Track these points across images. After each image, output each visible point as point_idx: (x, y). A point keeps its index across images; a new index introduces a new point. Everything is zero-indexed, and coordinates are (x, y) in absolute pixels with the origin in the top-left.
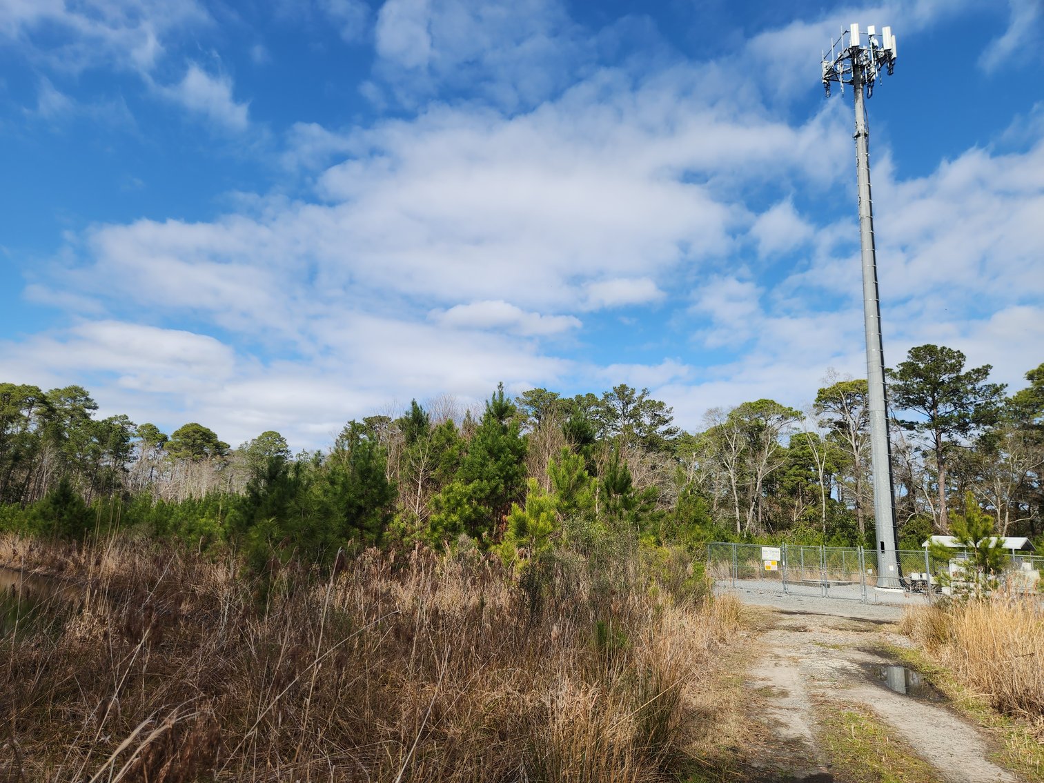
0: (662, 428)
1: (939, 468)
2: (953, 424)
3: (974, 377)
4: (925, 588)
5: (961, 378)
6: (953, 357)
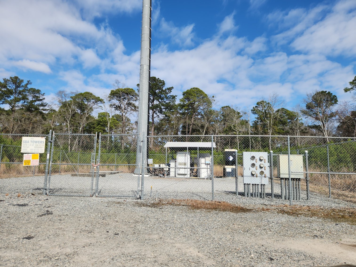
0: (38, 103)
1: (152, 125)
2: (158, 109)
3: (167, 91)
4: (161, 173)
5: (163, 91)
6: (161, 83)
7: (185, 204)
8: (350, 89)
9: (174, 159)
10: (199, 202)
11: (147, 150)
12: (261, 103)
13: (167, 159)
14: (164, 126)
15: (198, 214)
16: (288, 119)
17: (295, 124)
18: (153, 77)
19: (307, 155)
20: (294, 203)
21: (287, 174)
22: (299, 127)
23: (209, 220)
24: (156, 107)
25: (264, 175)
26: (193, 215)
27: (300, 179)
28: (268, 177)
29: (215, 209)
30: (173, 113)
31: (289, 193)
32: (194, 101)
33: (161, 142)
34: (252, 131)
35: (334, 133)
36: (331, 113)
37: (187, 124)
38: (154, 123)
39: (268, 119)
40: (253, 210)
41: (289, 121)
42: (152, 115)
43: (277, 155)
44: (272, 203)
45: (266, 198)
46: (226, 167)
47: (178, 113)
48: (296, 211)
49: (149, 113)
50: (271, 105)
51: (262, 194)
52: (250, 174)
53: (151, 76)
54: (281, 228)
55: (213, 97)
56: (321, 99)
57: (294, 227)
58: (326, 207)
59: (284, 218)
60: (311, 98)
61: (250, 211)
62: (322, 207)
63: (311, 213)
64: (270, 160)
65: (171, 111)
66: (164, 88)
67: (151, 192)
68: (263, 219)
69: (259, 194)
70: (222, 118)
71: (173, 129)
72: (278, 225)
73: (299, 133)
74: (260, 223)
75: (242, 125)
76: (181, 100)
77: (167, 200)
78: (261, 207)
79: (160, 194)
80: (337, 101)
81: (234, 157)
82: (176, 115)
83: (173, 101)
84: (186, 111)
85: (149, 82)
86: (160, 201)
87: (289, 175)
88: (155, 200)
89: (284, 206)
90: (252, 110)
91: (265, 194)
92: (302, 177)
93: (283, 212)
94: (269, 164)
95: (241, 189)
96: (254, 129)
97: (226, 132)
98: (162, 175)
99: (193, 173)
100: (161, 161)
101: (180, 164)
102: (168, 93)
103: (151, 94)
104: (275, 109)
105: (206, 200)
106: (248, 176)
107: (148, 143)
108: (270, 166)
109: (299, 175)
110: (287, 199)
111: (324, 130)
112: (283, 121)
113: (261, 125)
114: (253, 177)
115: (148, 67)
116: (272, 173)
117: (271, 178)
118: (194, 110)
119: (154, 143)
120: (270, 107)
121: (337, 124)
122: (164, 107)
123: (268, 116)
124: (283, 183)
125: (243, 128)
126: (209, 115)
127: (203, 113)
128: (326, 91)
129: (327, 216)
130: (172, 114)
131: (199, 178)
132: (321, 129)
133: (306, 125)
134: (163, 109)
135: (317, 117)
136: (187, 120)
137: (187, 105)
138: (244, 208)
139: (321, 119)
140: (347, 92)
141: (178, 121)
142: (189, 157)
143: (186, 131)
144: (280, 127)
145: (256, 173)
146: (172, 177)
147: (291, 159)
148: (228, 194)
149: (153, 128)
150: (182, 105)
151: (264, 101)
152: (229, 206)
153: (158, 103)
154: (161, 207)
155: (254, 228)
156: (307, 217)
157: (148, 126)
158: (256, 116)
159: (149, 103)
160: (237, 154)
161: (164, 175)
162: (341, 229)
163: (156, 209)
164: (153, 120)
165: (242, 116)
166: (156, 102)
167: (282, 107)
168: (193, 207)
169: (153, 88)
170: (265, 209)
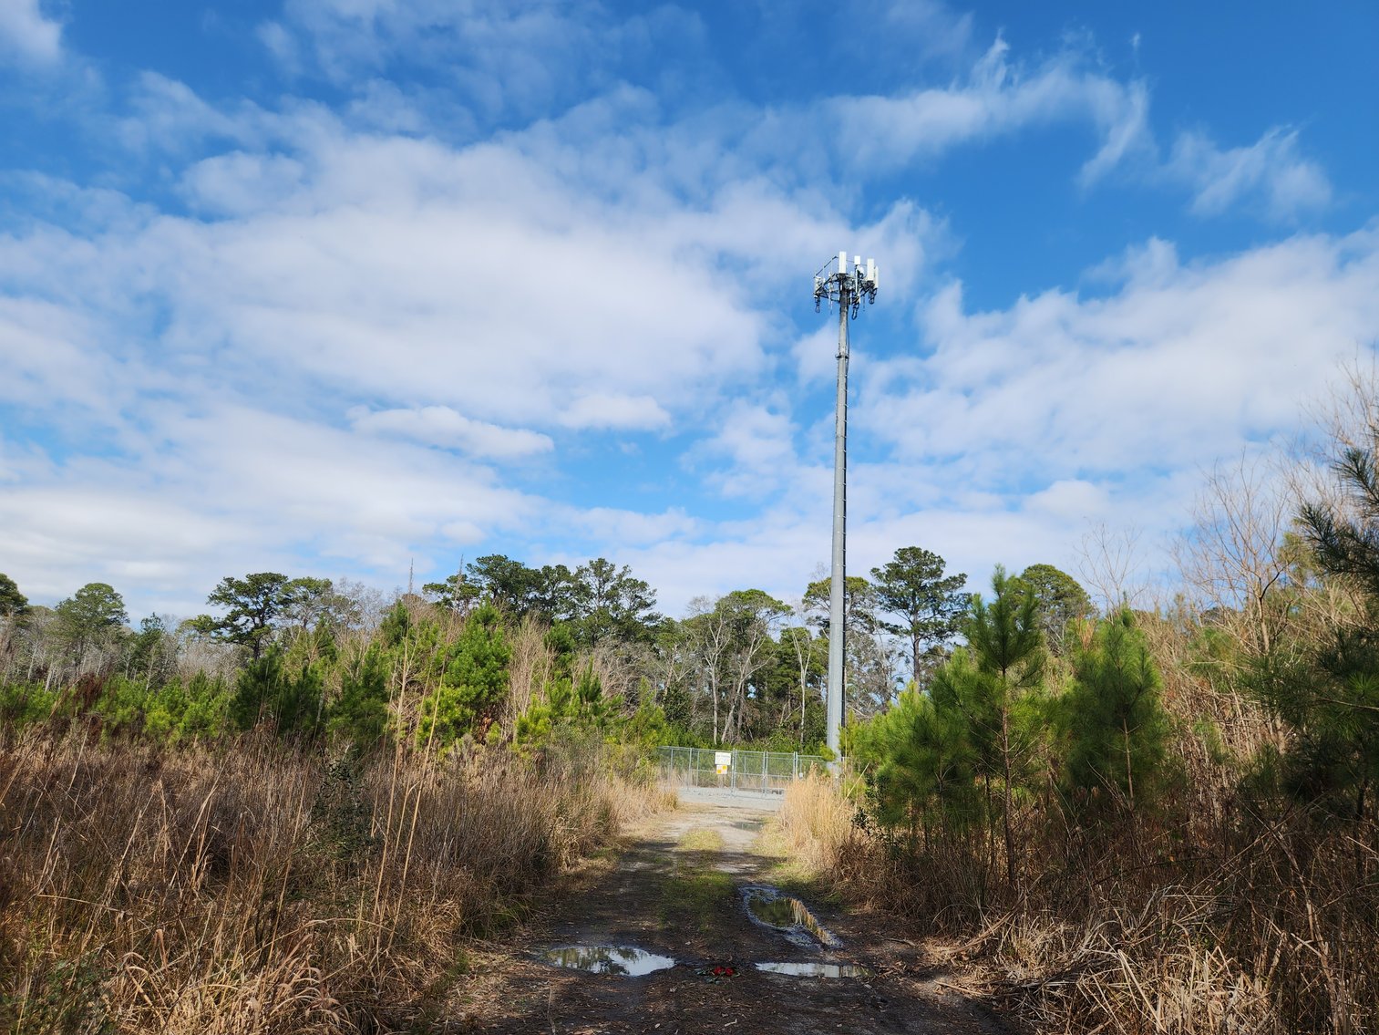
0: (642, 613)
5: (940, 583)
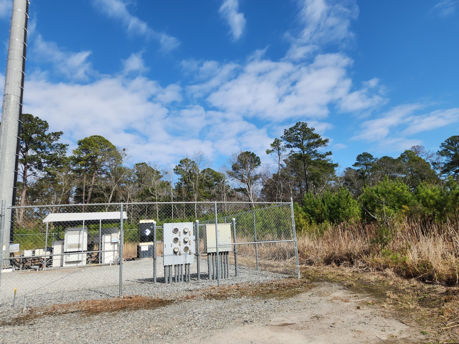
1: (23, 187)
2: (35, 163)
3: (52, 137)
4: (37, 264)
5: (44, 136)
6: (42, 124)
7: (76, 310)
8: (271, 151)
9: (60, 239)
10: (100, 302)
11: (12, 227)
12: (185, 162)
13: (48, 240)
14: (45, 189)
15: (97, 322)
16: (215, 181)
17: (221, 187)
18: (27, 114)
19: (235, 223)
20: (222, 282)
21: (215, 248)
22: (226, 190)
23: (114, 328)
24: (32, 159)
25: (188, 252)
26: (87, 325)
27: (228, 252)
28: (193, 253)
29: (123, 309)
30: (61, 170)
31: (217, 271)
32: (96, 154)
33: (38, 215)
34: (174, 195)
35: (258, 197)
36: (255, 175)
37: (84, 186)
38: (26, 185)
39: (193, 181)
40: (174, 300)
41: (216, 183)
42: (23, 172)
43: (203, 225)
44: (198, 287)
45: (191, 281)
46: (141, 244)
47: (70, 170)
48: (225, 293)
49: (16, 168)
50: (196, 164)
51: (187, 276)
52: (172, 253)
53: (24, 112)
54: (208, 320)
55: (124, 150)
56: (246, 160)
57: (223, 314)
58: (255, 282)
59: (211, 305)
60: (236, 159)
61: (172, 303)
62: (250, 283)
63: (240, 292)
64: (196, 233)
65: (59, 166)
66: (46, 132)
67: (15, 298)
68: (187, 311)
69: (183, 277)
70: (137, 178)
71: (61, 193)
72: (205, 315)
73: (226, 197)
74: (183, 317)
75: (163, 187)
76: (75, 152)
77: (45, 308)
78: (185, 294)
79: (31, 300)
80: (260, 163)
81: (152, 230)
82: (67, 173)
83: (61, 152)
84: (83, 168)
85: (19, 121)
86: (31, 311)
87: (217, 249)
88: (21, 311)
89: (212, 289)
90: (175, 169)
91: (190, 276)
92: (230, 249)
93: (210, 296)
94: (194, 238)
95: (160, 274)
96: (177, 193)
97: (142, 197)
98: (37, 267)
99: (91, 258)
100: (37, 244)
101: (71, 247)
102: (53, 140)
103: (22, 140)
104: (201, 170)
105: (111, 297)
106: (170, 255)
107: (12, 216)
108: (196, 240)
109: (227, 247)
110: (215, 278)
111: (250, 194)
112: (209, 183)
113: (185, 187)
114: (175, 256)
115: (19, 99)
116: (198, 248)
117: (197, 255)
118: (96, 166)
119: (26, 215)
120: (196, 166)
121: (261, 187)
122: (46, 161)
123: (193, 177)
124: (210, 259)
125: (163, 191)
126: (118, 174)
127: (109, 171)
128: (250, 152)
129: (255, 294)
130: (60, 172)
131: (101, 264)
132: (247, 192)
133: (232, 188)
134: (45, 162)
135: (242, 180)
136: (85, 181)
137: (85, 160)
138: (164, 299)
139: (247, 182)
140: (269, 154)
141: (70, 182)
142: (86, 234)
143: (82, 196)
144: (207, 190)
145: (179, 250)
146: (56, 267)
147: (218, 229)
148: (143, 283)
149: (24, 192)
150: (77, 159)
151: (188, 159)
152: (143, 300)
153: (35, 153)
154: (31, 323)
155: (177, 326)
156: (236, 298)
157: (14, 190)
158: (180, 176)
159: (17, 153)
160: (155, 227)
161: (41, 266)
162: (270, 308)
163: (22, 327)
164: (25, 179)
165: (162, 176)
166: (31, 153)
167: (208, 167)
168: (88, 312)
169: (26, 130)
170: (190, 297)
